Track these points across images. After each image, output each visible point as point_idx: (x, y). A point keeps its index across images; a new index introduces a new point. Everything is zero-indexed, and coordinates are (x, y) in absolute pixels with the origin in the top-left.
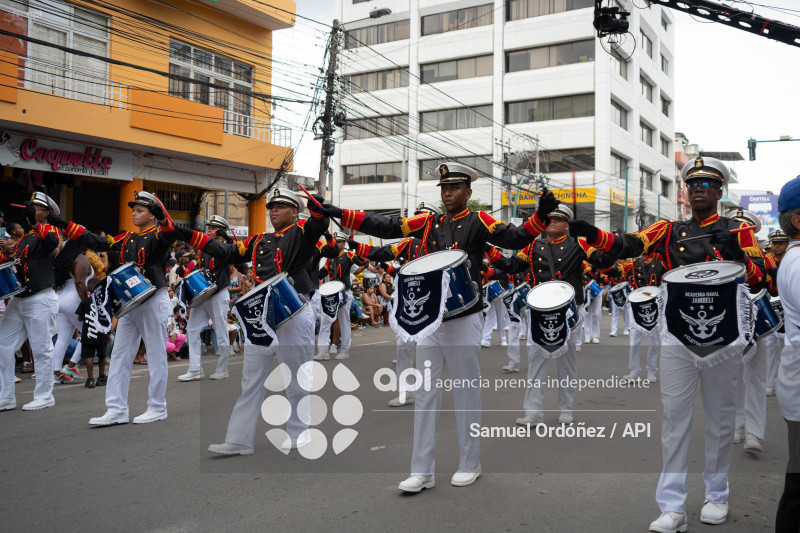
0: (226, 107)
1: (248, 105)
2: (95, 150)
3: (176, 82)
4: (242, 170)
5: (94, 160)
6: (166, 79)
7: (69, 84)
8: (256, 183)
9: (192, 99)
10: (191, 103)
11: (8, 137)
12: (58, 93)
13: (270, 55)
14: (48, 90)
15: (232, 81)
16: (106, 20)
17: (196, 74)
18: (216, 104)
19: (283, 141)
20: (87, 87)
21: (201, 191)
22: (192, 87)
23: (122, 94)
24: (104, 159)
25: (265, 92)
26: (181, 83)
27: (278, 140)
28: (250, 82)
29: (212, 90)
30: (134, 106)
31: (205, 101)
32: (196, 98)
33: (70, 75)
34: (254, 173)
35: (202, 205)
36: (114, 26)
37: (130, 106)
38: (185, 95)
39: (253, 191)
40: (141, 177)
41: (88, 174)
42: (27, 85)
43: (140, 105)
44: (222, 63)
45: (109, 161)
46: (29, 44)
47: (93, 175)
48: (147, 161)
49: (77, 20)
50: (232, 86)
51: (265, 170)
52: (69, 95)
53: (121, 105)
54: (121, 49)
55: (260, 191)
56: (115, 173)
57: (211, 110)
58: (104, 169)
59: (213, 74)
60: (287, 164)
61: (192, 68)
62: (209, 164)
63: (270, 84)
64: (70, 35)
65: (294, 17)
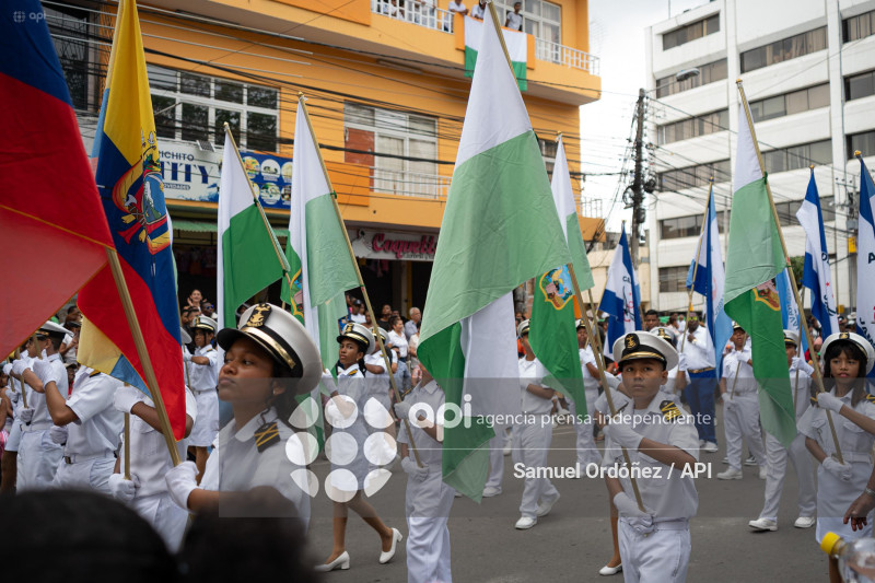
2: (429, 238)
12: (398, 195)
16: (432, 126)
25: (574, 170)
33: (409, 179)
42: (376, 193)
46: (376, 157)
49: (412, 131)
52: (408, 196)
54: (448, 150)
60: (599, 235)
63: (579, 162)
64: (407, 143)
65: (599, 92)
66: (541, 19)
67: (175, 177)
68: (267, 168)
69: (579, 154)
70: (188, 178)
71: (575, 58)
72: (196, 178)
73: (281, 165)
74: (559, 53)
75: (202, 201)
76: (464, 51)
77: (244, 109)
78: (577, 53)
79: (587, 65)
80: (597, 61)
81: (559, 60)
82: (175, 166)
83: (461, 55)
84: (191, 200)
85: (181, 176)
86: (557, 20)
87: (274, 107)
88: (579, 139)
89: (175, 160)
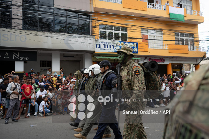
0: (188, 45)
1: (193, 43)
2: (162, 58)
3: (177, 42)
4: (193, 58)
5: (162, 60)
6: (175, 41)
7: (156, 46)
8: (197, 61)
9: (180, 44)
10: (180, 46)
11: (147, 58)
12: (154, 48)
13: (198, 31)
14: (152, 48)
15: (189, 38)
16: (162, 32)
17: (181, 39)
18: (186, 44)
19: (203, 50)
20: (158, 46)
21: (182, 64)
22: (180, 42)
23: (167, 46)
24: (163, 60)
25: (197, 40)
26: (178, 42)
27: (202, 50)
28: (193, 38)
29: (185, 42)
30: (169, 49)
31: (183, 44)
32: (181, 44)
33: (156, 45)
34: (196, 59)
35: (183, 67)
36: (164, 33)
37: (168, 49)
38: (179, 44)
39: (196, 63)
40: (171, 63)
41: (161, 63)
42: (149, 48)
43: (170, 48)
44: (186, 35)
45: (164, 60)
46: (149, 40)
47: (162, 63)
48: (172, 59)
49: (157, 33)
50: (189, 40)
51: (199, 58)
52: (156, 48)
53: (166, 49)
54: (165, 37)
55: (198, 63)
56: (166, 63)
57: (185, 46)
58: (164, 62)
59: (185, 38)
60: (205, 56)
61: (180, 38)
62: (185, 58)
63: (198, 38)
64: (156, 36)
65: (203, 20)
66: (187, 5)
67: (108, 48)
68: (126, 45)
69: (198, 36)
70: (110, 48)
71: (197, 13)
72: (112, 47)
73: (129, 44)
74: (192, 12)
75: (113, 52)
76: (169, 14)
77: (120, 32)
78: (197, 11)
79: (200, 14)
80: (202, 13)
81: (192, 14)
82: (107, 45)
83: (168, 15)
84: (111, 52)
85: (109, 47)
86: (191, 4)
87: (126, 31)
88: (198, 32)
89: (108, 44)
